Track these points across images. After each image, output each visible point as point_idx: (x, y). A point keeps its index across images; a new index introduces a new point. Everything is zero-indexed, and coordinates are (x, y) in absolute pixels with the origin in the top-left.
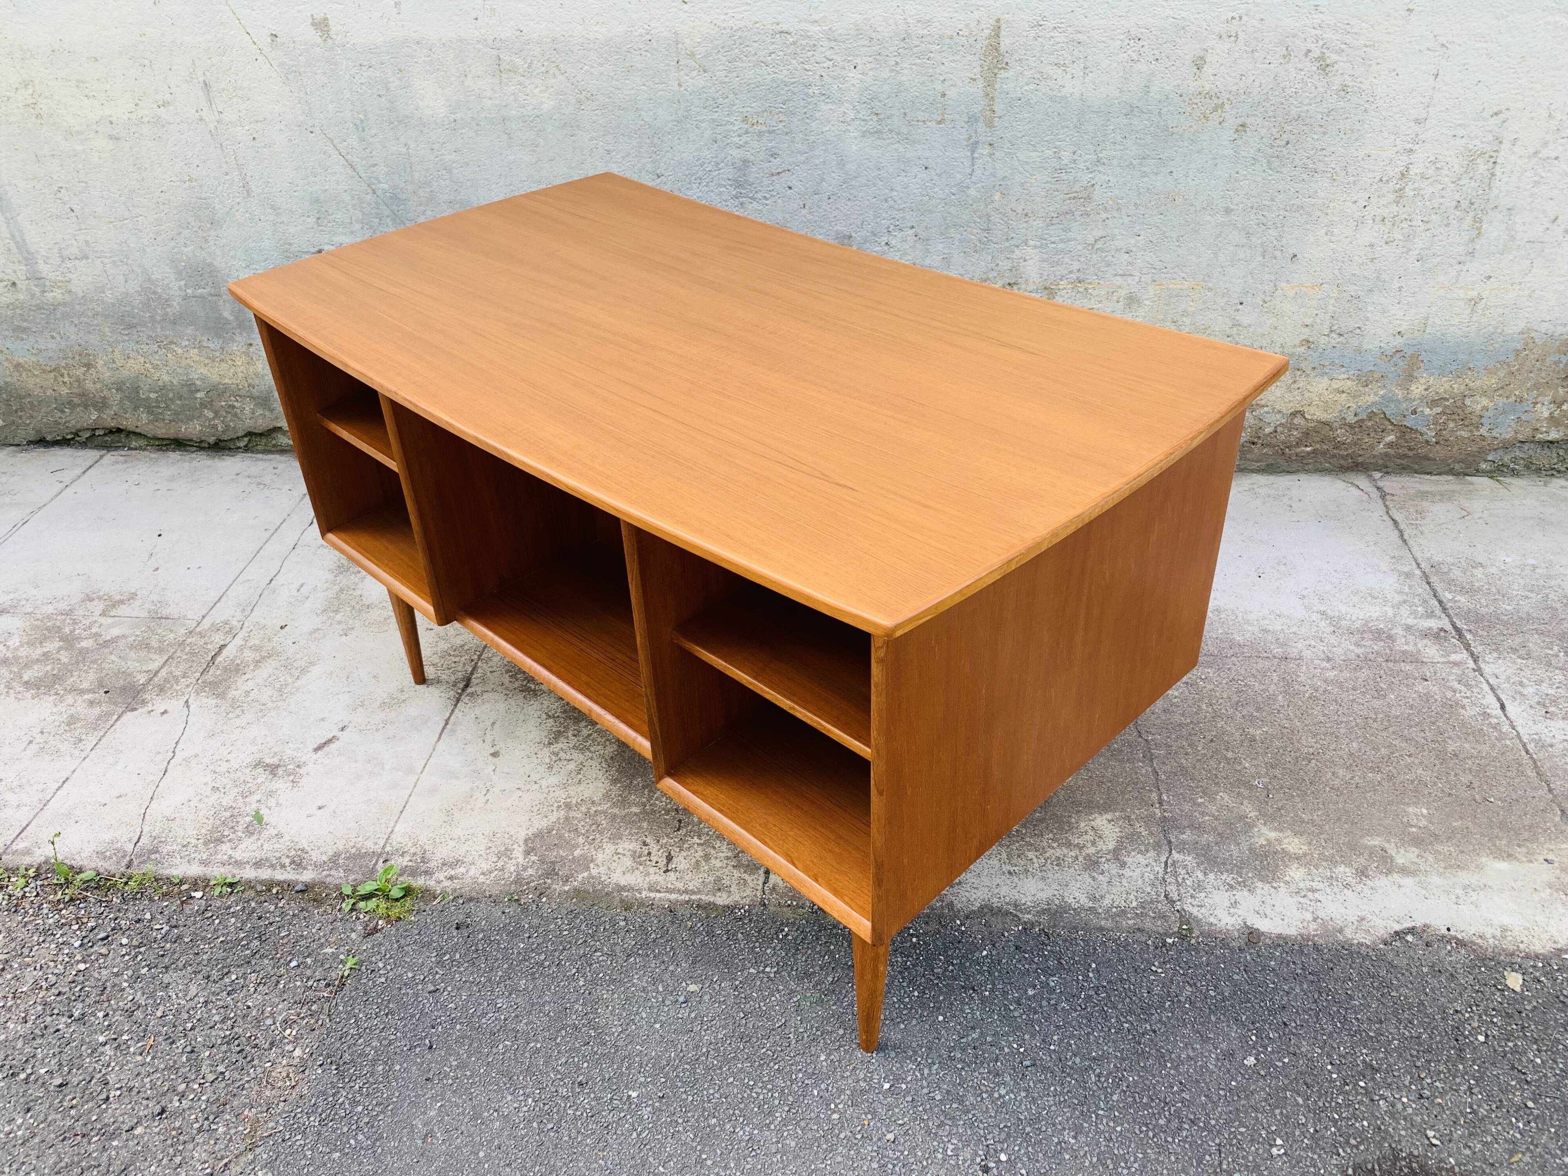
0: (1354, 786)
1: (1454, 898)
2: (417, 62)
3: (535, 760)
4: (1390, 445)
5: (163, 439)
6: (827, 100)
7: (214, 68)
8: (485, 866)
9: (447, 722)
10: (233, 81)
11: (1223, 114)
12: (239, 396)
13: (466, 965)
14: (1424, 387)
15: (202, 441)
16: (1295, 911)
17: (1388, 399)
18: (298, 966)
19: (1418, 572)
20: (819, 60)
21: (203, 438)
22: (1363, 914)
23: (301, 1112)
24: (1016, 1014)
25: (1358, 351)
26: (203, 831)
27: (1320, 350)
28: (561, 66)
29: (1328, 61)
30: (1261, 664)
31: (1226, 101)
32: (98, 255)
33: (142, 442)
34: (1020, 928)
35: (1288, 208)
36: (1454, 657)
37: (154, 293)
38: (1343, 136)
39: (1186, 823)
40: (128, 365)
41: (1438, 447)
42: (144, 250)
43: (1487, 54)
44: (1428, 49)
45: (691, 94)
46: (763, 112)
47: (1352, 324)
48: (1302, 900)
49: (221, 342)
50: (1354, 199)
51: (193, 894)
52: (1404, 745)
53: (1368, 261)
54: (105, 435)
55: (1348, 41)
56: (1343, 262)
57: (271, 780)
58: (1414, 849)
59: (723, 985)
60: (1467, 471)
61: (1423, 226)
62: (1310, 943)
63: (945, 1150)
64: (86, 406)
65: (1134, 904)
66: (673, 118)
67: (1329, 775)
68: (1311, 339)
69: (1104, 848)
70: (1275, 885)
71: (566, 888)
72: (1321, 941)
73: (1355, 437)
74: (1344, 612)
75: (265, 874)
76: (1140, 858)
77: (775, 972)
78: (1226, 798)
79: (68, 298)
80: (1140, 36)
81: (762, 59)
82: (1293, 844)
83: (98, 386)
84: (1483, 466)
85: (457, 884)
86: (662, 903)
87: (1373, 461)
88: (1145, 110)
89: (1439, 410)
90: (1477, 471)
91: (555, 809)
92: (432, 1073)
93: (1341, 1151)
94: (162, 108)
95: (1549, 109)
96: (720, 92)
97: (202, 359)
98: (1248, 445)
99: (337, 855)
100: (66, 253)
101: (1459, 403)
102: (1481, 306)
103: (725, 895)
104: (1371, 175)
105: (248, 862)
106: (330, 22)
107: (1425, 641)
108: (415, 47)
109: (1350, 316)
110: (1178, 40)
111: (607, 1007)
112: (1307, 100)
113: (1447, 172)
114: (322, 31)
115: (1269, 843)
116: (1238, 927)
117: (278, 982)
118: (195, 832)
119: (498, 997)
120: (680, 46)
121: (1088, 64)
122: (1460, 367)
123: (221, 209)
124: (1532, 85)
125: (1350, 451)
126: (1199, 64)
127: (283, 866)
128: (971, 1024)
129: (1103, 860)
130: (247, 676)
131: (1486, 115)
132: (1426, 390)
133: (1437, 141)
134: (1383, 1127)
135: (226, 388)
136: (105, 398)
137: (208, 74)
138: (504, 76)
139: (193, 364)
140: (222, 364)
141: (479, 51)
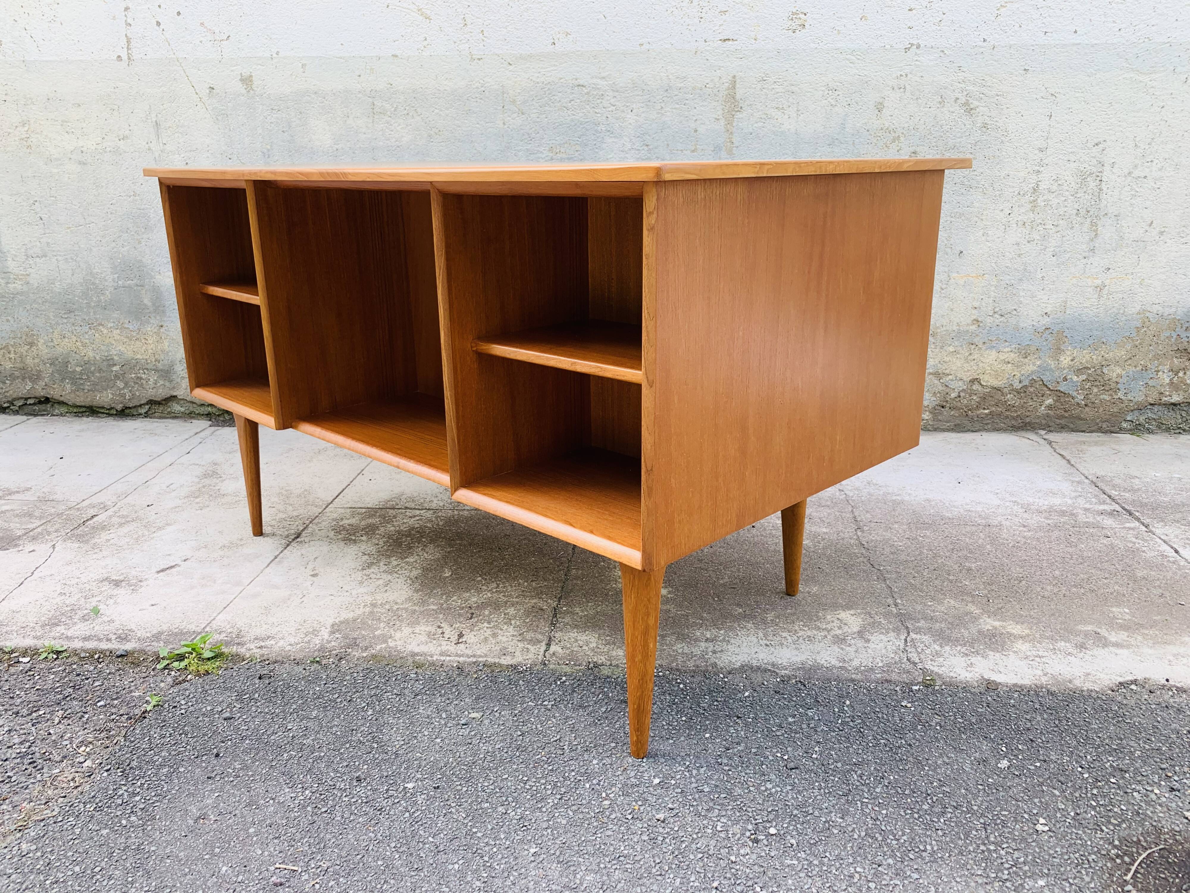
0: (1062, 595)
1: (1167, 662)
2: (313, 107)
3: (349, 579)
4: (1050, 407)
5: (81, 407)
6: (611, 135)
7: (164, 112)
8: (292, 640)
9: (276, 557)
10: (177, 121)
11: (900, 144)
12: (147, 369)
13: (263, 701)
14: (1070, 358)
15: (112, 408)
16: (1026, 669)
17: (1044, 369)
18: (105, 706)
19: (1086, 481)
20: (605, 106)
21: (113, 405)
22: (1088, 671)
23: (79, 802)
24: (778, 733)
25: (1017, 328)
26: (43, 619)
27: (987, 328)
28: (418, 109)
29: (972, 106)
30: (968, 529)
31: (900, 134)
32: (55, 254)
33: (64, 409)
34: (778, 680)
35: (953, 215)
36: (1127, 525)
37: (94, 284)
38: (988, 161)
39: (920, 617)
40: (63, 344)
41: (1087, 409)
42: (91, 249)
43: (1085, 102)
44: (1042, 97)
45: (512, 131)
46: (564, 143)
47: (1010, 307)
48: (1031, 663)
49: (139, 324)
50: (1001, 208)
51: (21, 659)
52: (1099, 572)
53: (1016, 256)
54: (34, 404)
55: (984, 92)
56: (998, 257)
57: (114, 589)
58: (1124, 632)
59: (503, 713)
60: (1112, 429)
61: (1054, 229)
62: (1044, 690)
63: (714, 827)
64: (24, 379)
65: (880, 664)
66: (498, 148)
67: (1039, 589)
68: (980, 319)
69: (849, 631)
70: (1004, 653)
71: (365, 655)
72: (1054, 689)
73: (1022, 401)
74: (1031, 501)
75: (91, 645)
76: (882, 637)
77: (552, 705)
78: (952, 602)
79: (25, 288)
80: (835, 88)
81: (565, 105)
82: (1016, 629)
83: (37, 361)
84: (1124, 425)
85: (265, 651)
86: (451, 663)
87: (1037, 421)
88: (842, 141)
89: (1084, 377)
90: (1120, 429)
91: (362, 607)
92: (215, 773)
93: (1104, 828)
94: (122, 141)
95: (1135, 140)
96: (533, 129)
97: (122, 338)
98: (939, 408)
99: (161, 633)
100: (30, 252)
101: (1099, 372)
102: (1105, 291)
103: (508, 658)
104: (1011, 190)
105: (78, 638)
106: (254, 78)
107: (1102, 517)
108: (313, 96)
109: (1008, 300)
110: (863, 91)
111: (392, 729)
112: (960, 134)
113: (1067, 188)
114: (247, 84)
115: (996, 628)
116: (976, 679)
117: (83, 716)
118: (35, 619)
119: (289, 722)
120: (505, 95)
121: (800, 108)
122: (1096, 341)
123: (154, 217)
124: (1119, 123)
125: (1019, 413)
126: (880, 108)
127: (109, 640)
128: (737, 740)
129: (850, 638)
130: (111, 531)
131: (1090, 145)
132: (1072, 360)
133: (1056, 164)
134: (1141, 811)
135: (138, 362)
136: (40, 371)
137: (160, 116)
138: (376, 117)
139: (114, 342)
140: (137, 342)
141: (360, 99)
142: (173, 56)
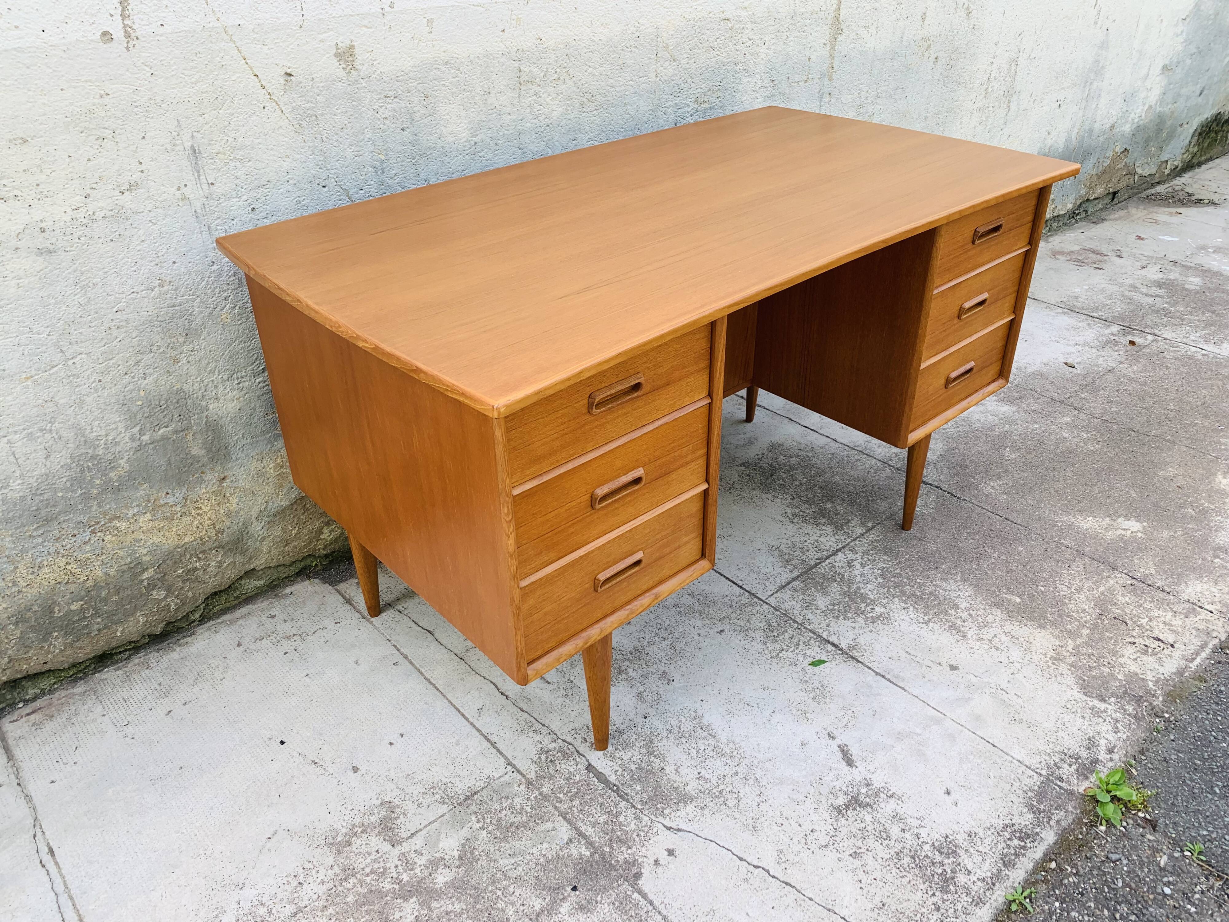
2: (444, 85)
6: (746, 74)
7: (206, 127)
10: (230, 140)
11: (930, 51)
12: (203, 552)
15: (145, 637)
20: (744, 41)
28: (571, 71)
31: (932, 42)
37: (92, 458)
40: (39, 579)
42: (82, 402)
45: (663, 83)
46: (708, 91)
49: (184, 490)
50: (971, 98)
66: (650, 108)
74: (1082, 339)
81: (711, 44)
88: (899, 55)
94: (127, 193)
95: (1035, 29)
96: (683, 78)
97: (156, 523)
104: (978, 81)
106: (356, 51)
108: (443, 68)
112: (961, 37)
113: (1002, 74)
114: (346, 61)
120: (659, 39)
121: (879, 25)
123: (201, 312)
126: (924, 18)
131: (1018, 36)
133: (1001, 55)
135: (186, 548)
137: (199, 136)
138: (523, 88)
139: (142, 536)
140: (184, 519)
141: (503, 65)
142: (216, 24)
